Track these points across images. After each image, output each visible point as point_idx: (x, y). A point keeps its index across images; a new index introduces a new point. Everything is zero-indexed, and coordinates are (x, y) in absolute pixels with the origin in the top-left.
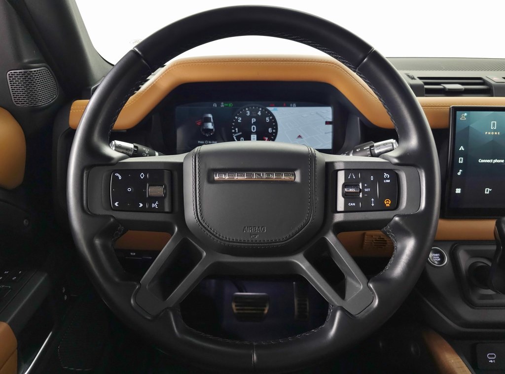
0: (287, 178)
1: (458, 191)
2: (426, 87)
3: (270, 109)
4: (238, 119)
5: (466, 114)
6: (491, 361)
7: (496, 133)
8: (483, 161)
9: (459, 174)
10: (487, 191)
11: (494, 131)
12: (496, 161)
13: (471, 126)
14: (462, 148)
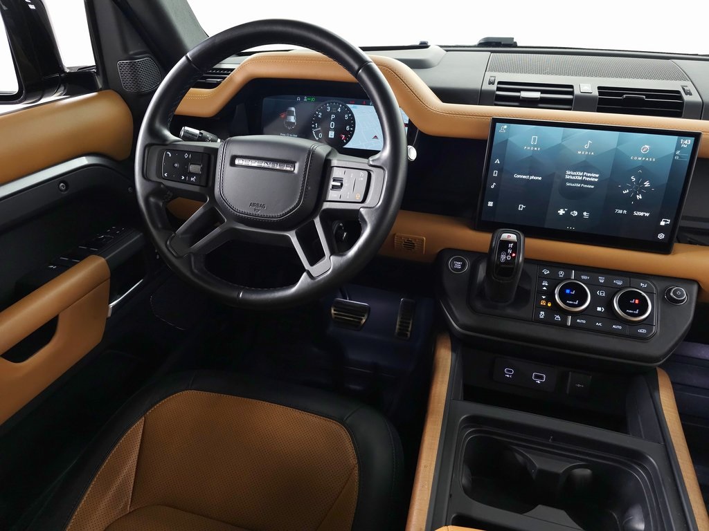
0: (288, 169)
1: (490, 204)
2: (498, 93)
3: (349, 106)
4: (318, 114)
5: (505, 127)
6: (508, 376)
7: (536, 149)
8: (519, 176)
9: (493, 187)
10: (521, 207)
11: (534, 146)
12: (532, 177)
13: (510, 139)
14: (498, 161)
